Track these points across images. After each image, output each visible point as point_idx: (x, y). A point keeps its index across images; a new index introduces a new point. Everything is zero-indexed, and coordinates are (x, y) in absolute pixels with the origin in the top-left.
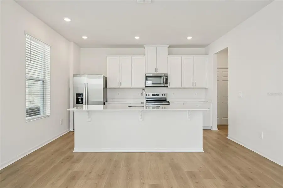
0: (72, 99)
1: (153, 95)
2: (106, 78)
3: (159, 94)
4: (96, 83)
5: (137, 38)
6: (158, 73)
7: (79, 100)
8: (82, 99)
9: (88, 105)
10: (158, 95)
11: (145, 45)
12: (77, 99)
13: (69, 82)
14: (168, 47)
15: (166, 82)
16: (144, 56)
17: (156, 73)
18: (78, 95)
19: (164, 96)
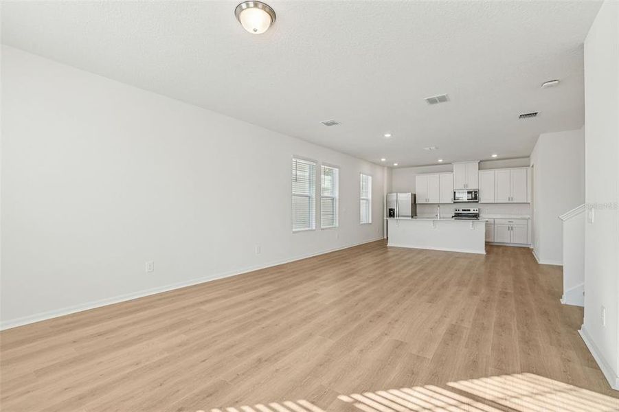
0: (386, 213)
1: (463, 210)
2: (415, 195)
4: (405, 198)
6: (467, 188)
7: (391, 213)
8: (394, 214)
9: (398, 217)
10: (469, 210)
11: (453, 162)
12: (390, 213)
13: (383, 203)
14: (479, 163)
15: (476, 198)
16: (452, 173)
17: (465, 188)
18: (390, 210)
19: (475, 212)
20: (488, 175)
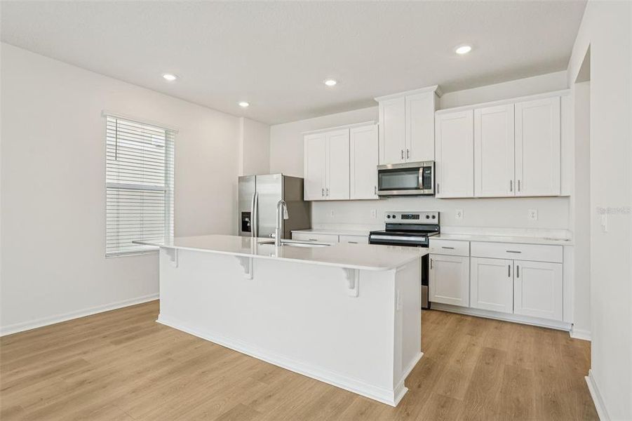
1: (404, 216)
2: (302, 181)
3: (419, 216)
4: (270, 191)
5: (331, 83)
6: (408, 161)
9: (258, 236)
10: (417, 217)
11: (376, 97)
12: (244, 223)
16: (375, 124)
17: (403, 161)
18: (245, 215)
19: (430, 221)
20: (458, 119)
